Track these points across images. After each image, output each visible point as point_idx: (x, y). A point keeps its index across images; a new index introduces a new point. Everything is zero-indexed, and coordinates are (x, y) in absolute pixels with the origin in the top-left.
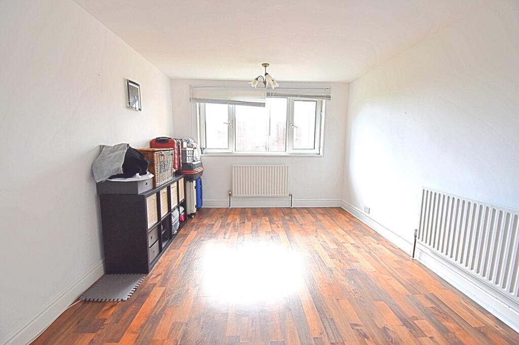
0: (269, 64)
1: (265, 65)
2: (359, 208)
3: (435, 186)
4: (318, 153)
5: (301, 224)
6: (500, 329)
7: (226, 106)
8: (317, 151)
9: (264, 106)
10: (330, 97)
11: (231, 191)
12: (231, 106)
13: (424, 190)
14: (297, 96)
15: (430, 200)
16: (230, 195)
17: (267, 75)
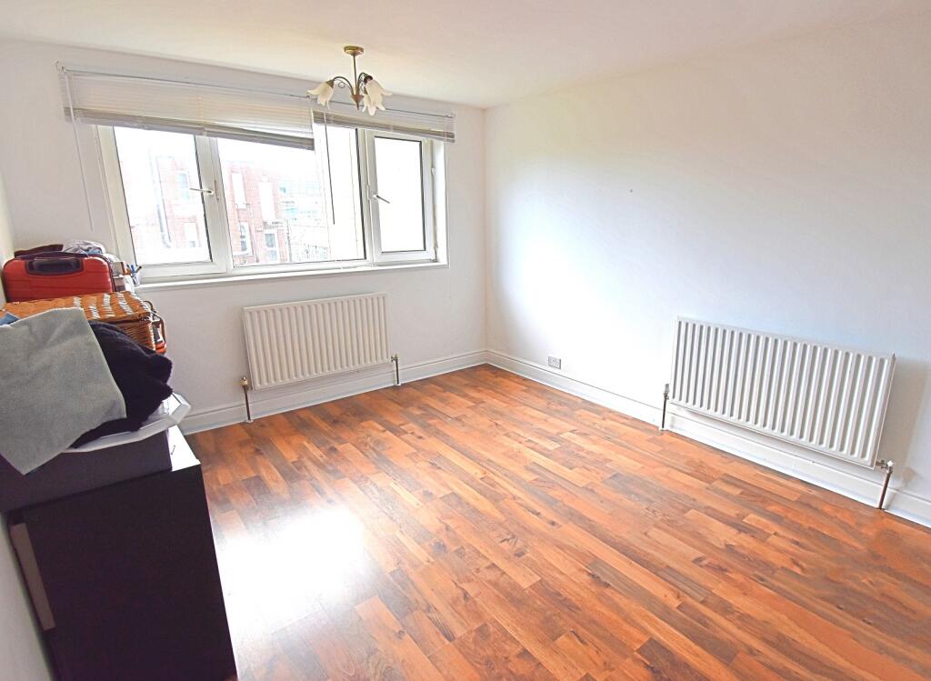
0: (362, 50)
1: (355, 51)
2: (535, 362)
3: (692, 315)
4: (433, 258)
5: (457, 419)
6: (814, 493)
7: (187, 139)
8: (430, 254)
9: (312, 148)
10: (453, 137)
11: (249, 376)
12: (204, 139)
13: (680, 323)
14: (387, 127)
15: (692, 338)
16: (245, 388)
17: (369, 82)
